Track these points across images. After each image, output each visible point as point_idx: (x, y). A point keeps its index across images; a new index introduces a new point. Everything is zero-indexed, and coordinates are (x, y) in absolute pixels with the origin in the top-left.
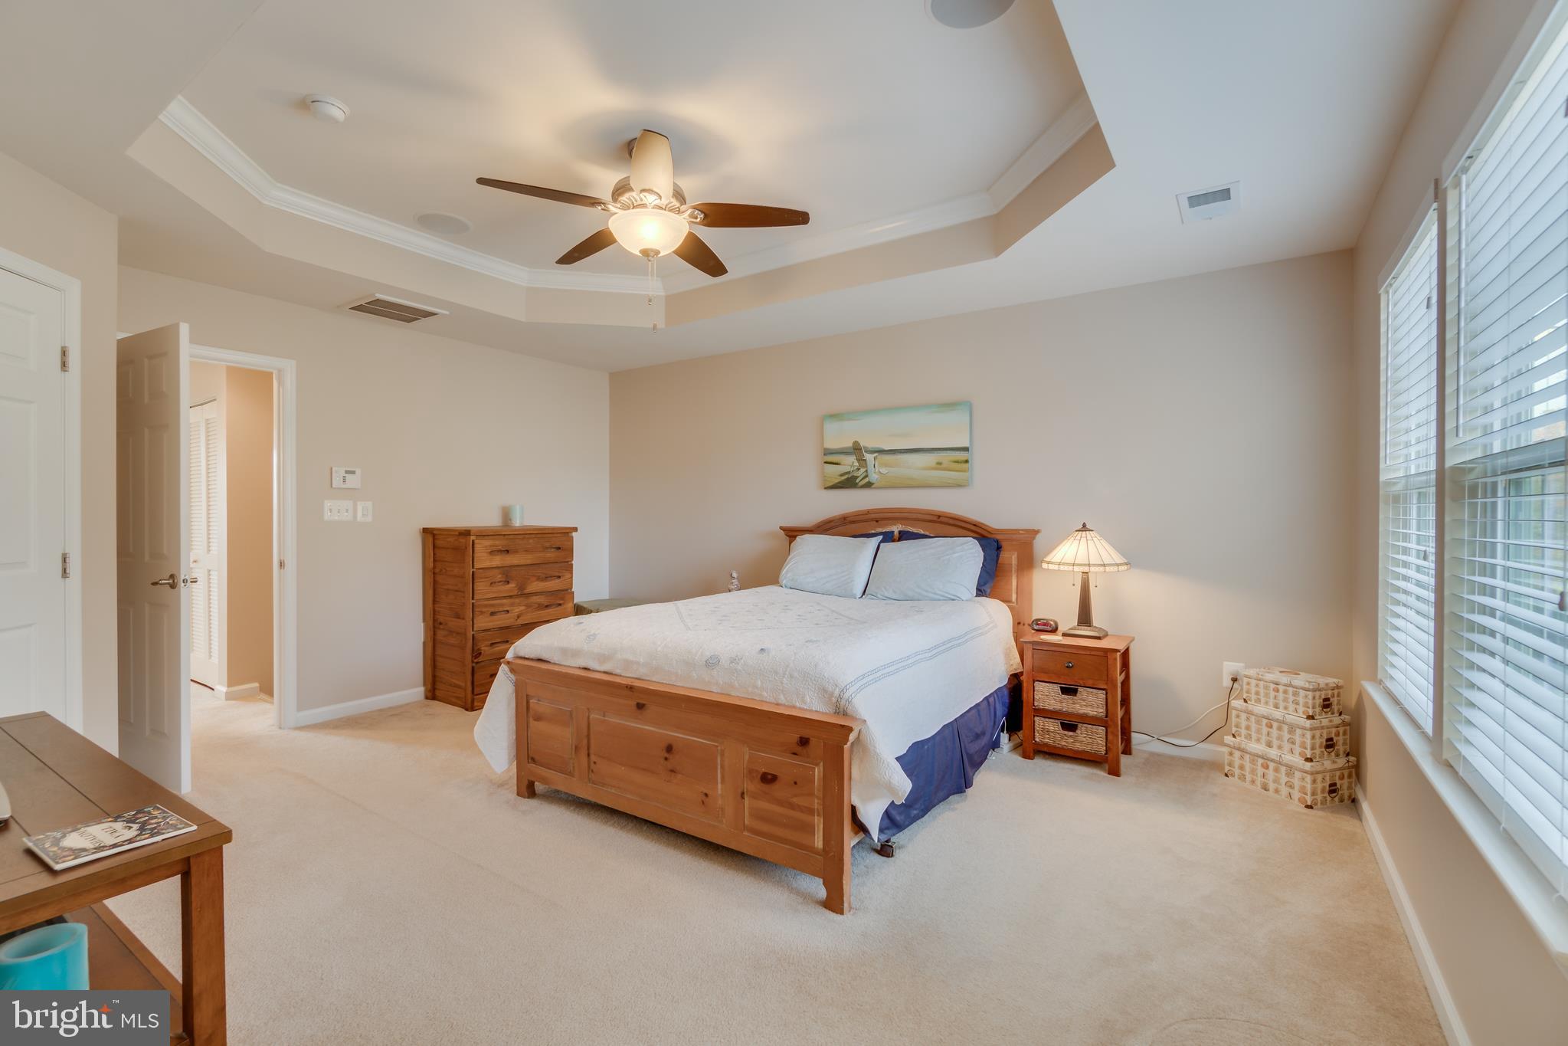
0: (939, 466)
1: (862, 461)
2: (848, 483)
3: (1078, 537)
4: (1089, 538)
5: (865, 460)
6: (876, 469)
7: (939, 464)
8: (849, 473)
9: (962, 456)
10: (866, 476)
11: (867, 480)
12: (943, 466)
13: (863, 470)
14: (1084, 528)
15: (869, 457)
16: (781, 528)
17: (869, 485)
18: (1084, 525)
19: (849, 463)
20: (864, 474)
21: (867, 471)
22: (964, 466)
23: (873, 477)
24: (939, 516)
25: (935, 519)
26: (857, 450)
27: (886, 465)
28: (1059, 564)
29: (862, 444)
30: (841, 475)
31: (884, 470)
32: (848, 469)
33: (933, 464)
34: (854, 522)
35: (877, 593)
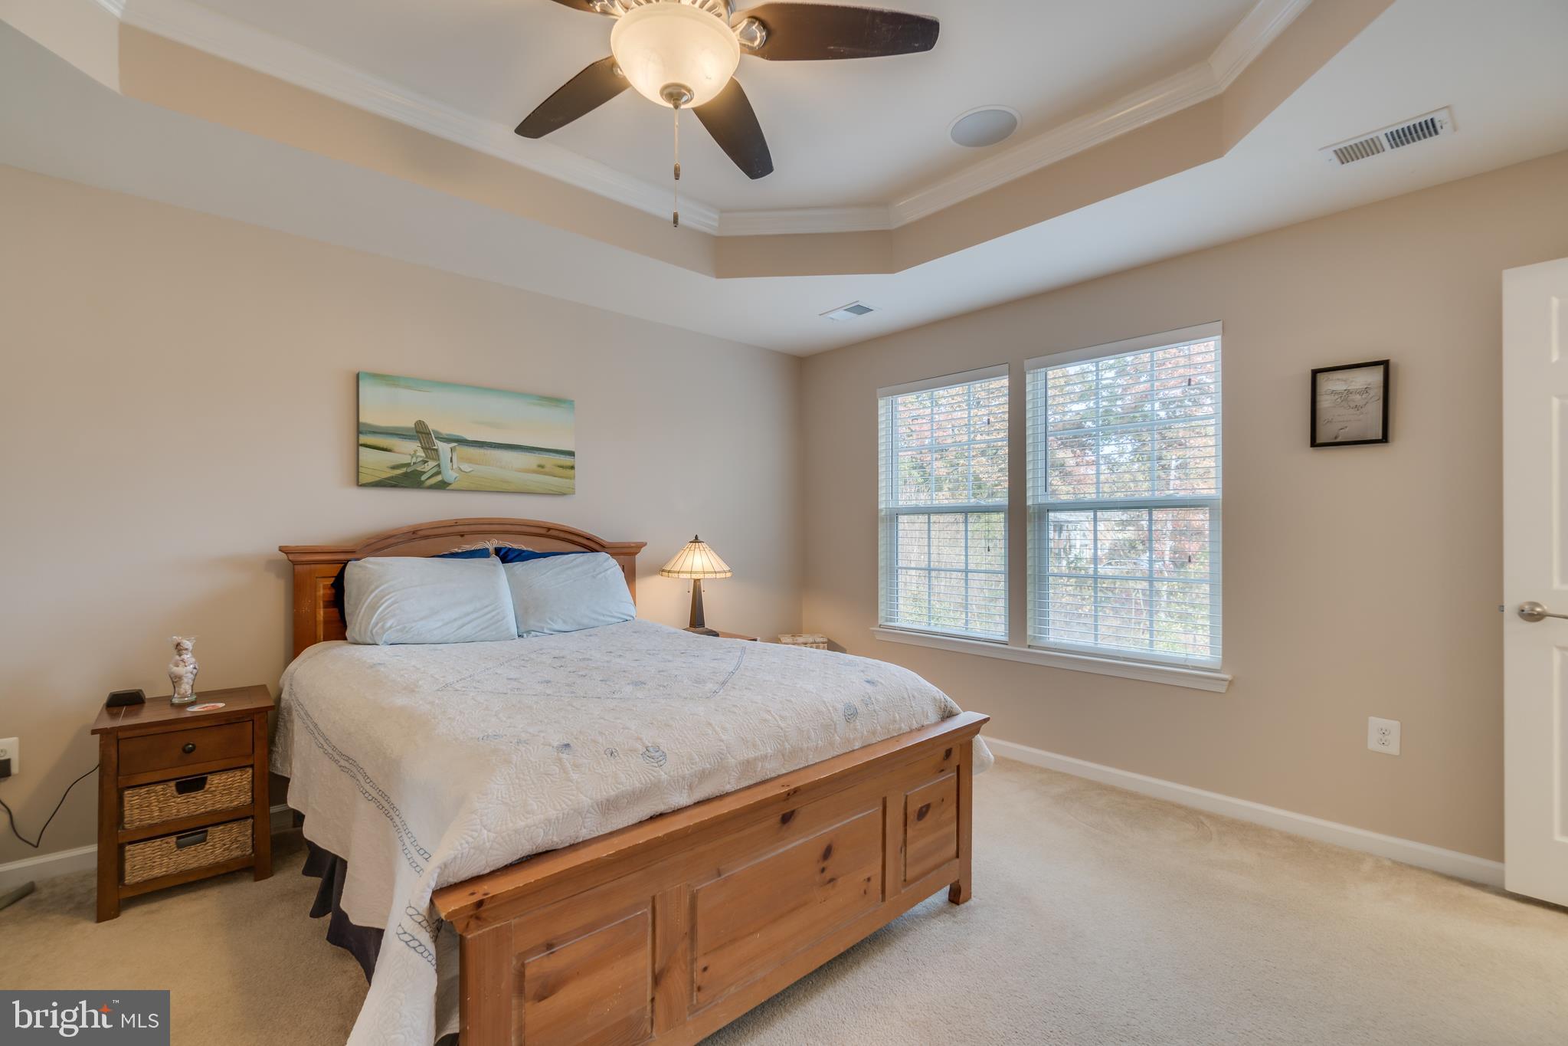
0: (540, 469)
1: (431, 451)
2: (408, 479)
3: (693, 548)
4: (701, 548)
5: (436, 450)
6: (453, 464)
7: (541, 466)
8: (408, 465)
9: (566, 460)
10: (438, 473)
11: (439, 478)
12: (546, 470)
13: (432, 464)
14: (696, 540)
15: (443, 448)
16: (281, 549)
17: (443, 486)
18: (696, 537)
19: (408, 451)
20: (435, 470)
21: (439, 465)
22: (570, 472)
23: (450, 474)
24: (549, 529)
25: (543, 531)
26: (421, 433)
27: (470, 461)
28: (691, 572)
29: (432, 426)
30: (394, 468)
31: (466, 467)
32: (406, 460)
33: (534, 467)
34: (427, 537)
35: (543, 628)
